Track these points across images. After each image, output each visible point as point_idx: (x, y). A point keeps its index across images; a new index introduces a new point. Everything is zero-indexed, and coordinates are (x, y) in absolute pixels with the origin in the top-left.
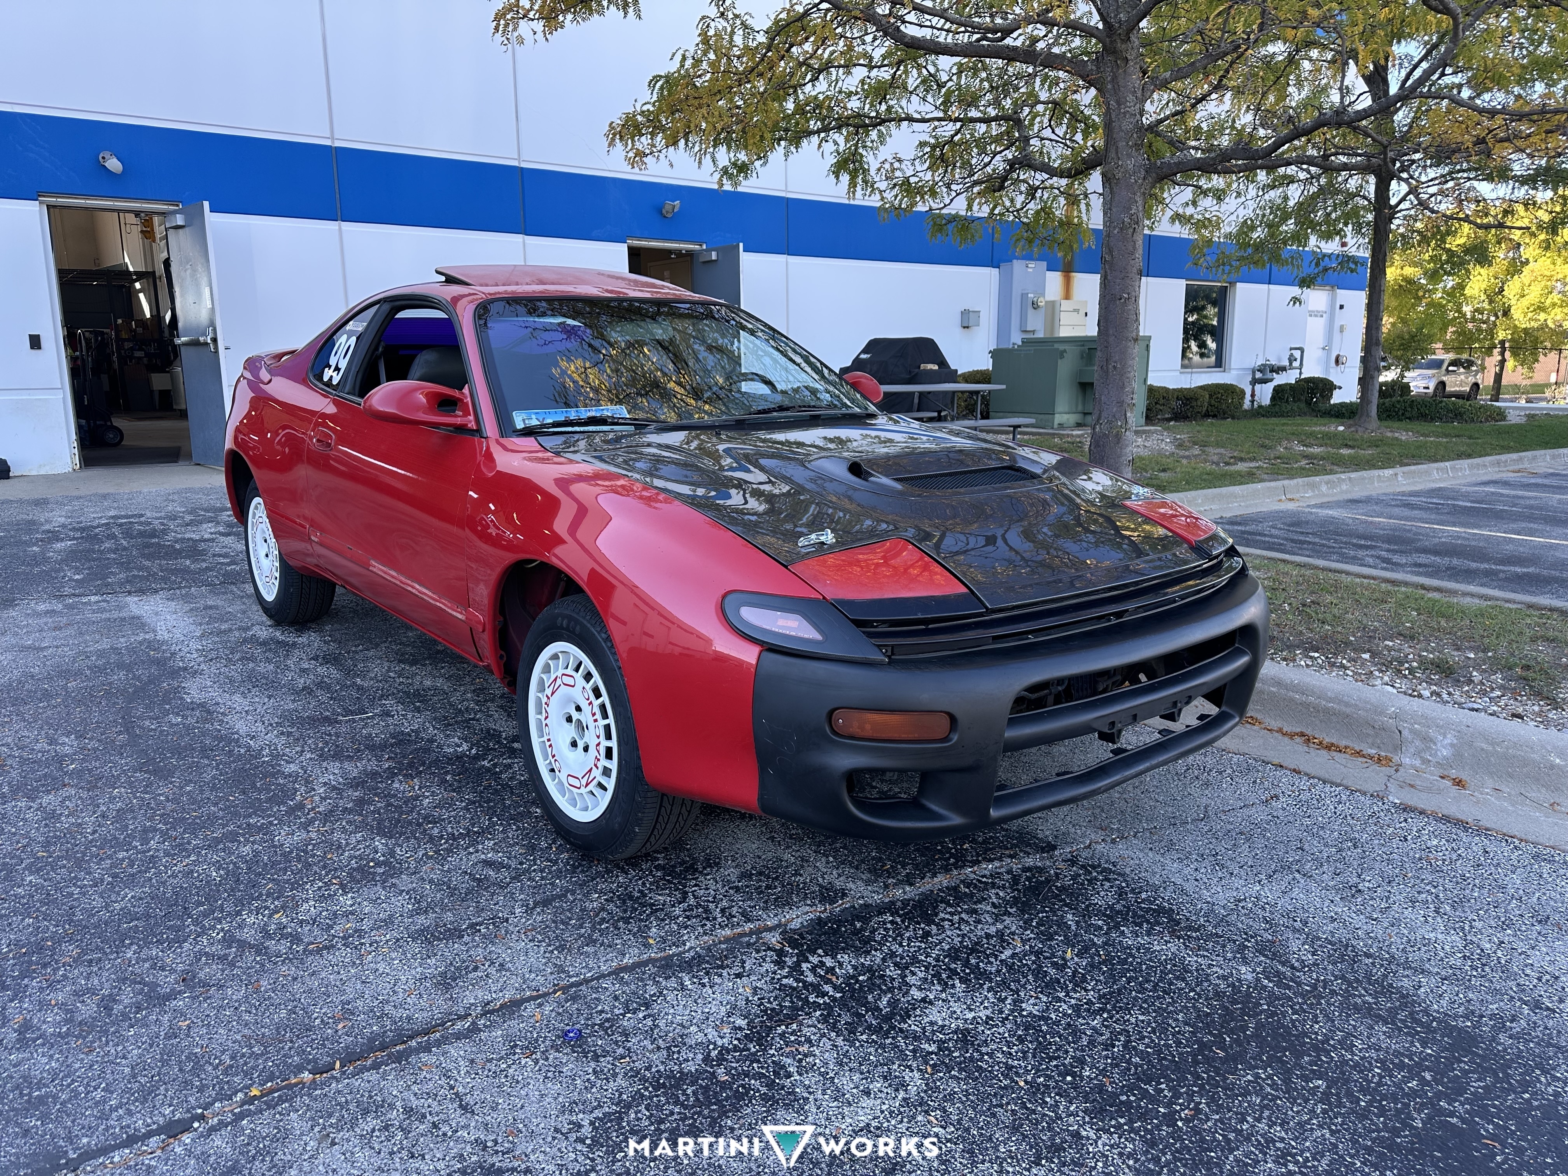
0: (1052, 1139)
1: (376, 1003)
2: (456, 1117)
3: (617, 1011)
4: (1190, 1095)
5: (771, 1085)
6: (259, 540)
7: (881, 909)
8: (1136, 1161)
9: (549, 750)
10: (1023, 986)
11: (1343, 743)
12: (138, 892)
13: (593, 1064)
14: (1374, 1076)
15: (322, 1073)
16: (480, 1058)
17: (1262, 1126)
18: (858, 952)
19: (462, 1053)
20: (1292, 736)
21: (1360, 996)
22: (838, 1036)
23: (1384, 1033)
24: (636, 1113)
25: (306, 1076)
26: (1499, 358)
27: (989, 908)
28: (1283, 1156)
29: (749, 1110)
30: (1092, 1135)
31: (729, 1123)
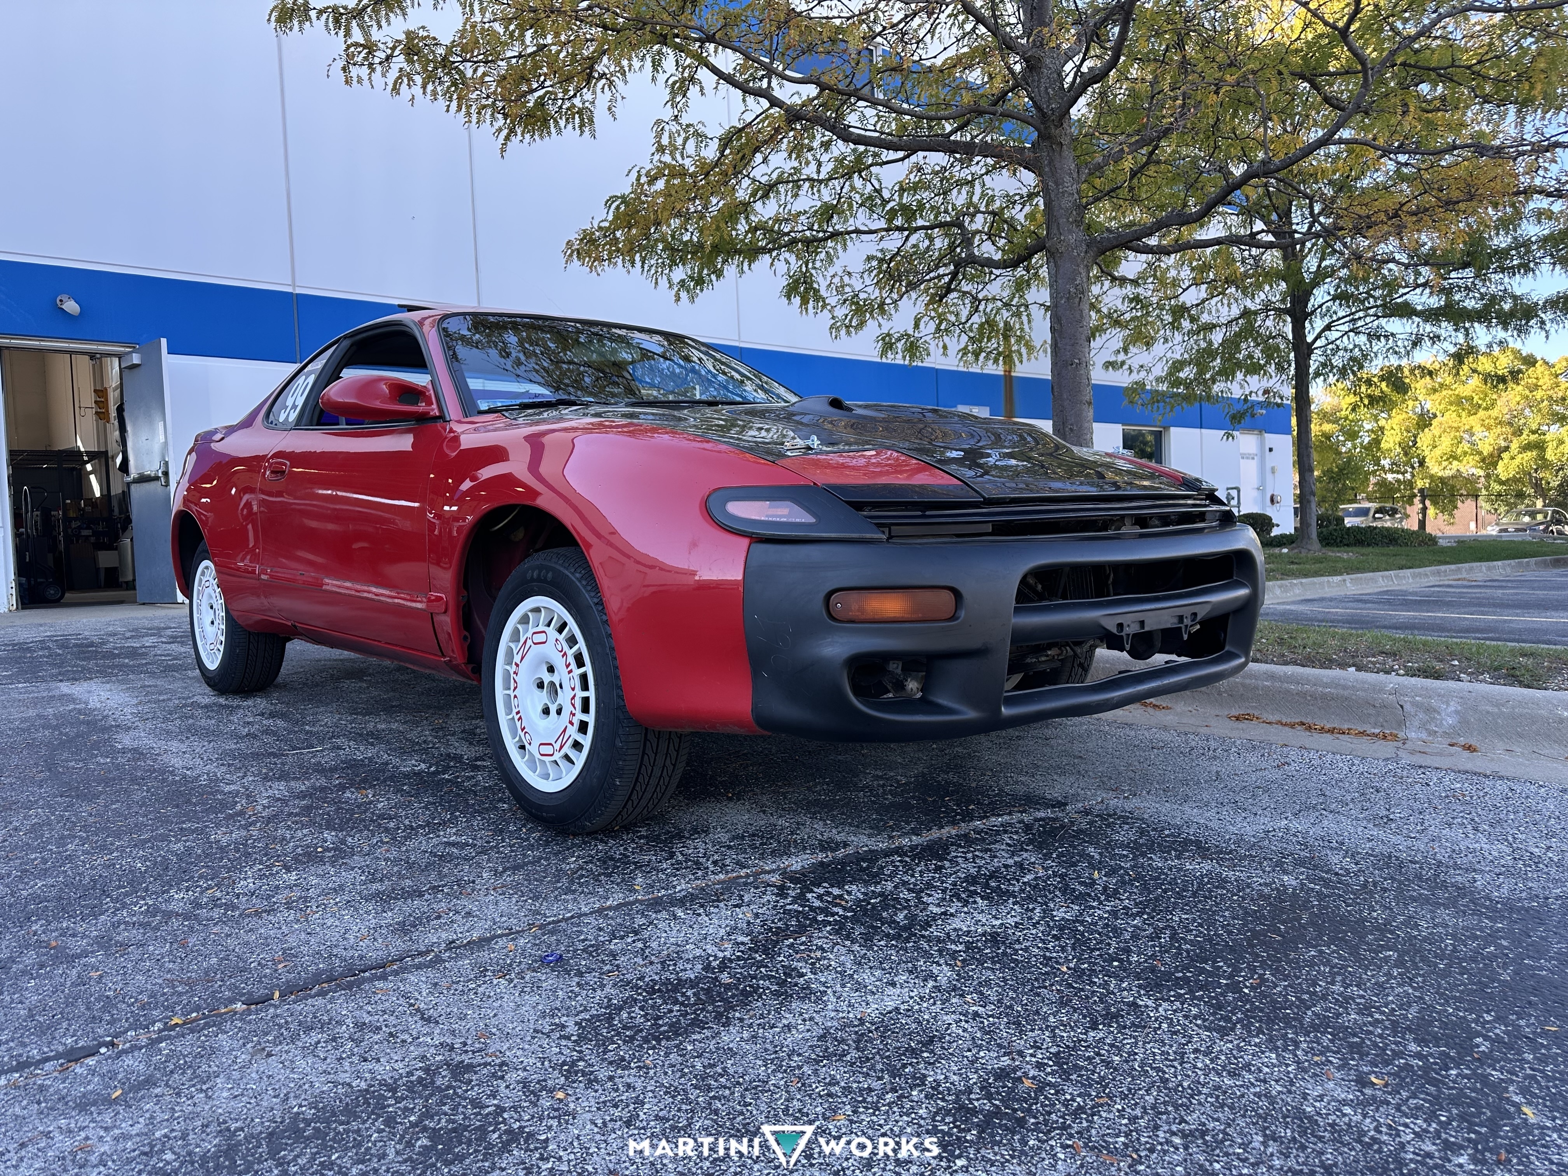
0: (1107, 1008)
1: (323, 947)
2: (416, 1026)
3: (601, 938)
4: (1253, 970)
5: (782, 983)
6: (205, 607)
7: (887, 853)
8: (1204, 1020)
9: (518, 724)
10: (1052, 899)
11: (1345, 727)
12: (50, 881)
13: (576, 979)
14: (1446, 946)
15: (257, 1004)
16: (444, 983)
17: (1337, 988)
18: (866, 883)
19: (424, 979)
20: (1292, 726)
21: (1414, 890)
22: (852, 942)
23: (1448, 915)
24: (629, 1013)
25: (239, 1006)
26: (1421, 506)
27: (1003, 847)
28: (1366, 1008)
29: (759, 1004)
30: (1150, 1003)
31: (737, 1015)
